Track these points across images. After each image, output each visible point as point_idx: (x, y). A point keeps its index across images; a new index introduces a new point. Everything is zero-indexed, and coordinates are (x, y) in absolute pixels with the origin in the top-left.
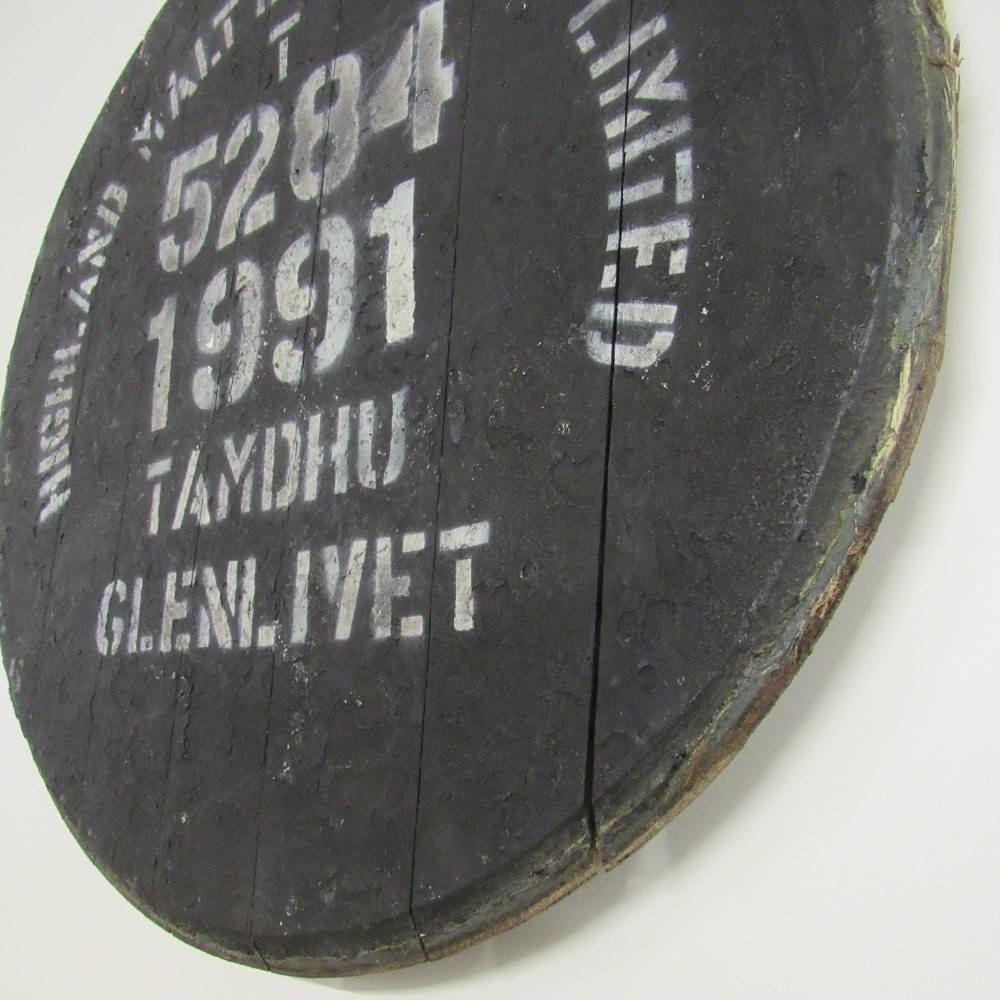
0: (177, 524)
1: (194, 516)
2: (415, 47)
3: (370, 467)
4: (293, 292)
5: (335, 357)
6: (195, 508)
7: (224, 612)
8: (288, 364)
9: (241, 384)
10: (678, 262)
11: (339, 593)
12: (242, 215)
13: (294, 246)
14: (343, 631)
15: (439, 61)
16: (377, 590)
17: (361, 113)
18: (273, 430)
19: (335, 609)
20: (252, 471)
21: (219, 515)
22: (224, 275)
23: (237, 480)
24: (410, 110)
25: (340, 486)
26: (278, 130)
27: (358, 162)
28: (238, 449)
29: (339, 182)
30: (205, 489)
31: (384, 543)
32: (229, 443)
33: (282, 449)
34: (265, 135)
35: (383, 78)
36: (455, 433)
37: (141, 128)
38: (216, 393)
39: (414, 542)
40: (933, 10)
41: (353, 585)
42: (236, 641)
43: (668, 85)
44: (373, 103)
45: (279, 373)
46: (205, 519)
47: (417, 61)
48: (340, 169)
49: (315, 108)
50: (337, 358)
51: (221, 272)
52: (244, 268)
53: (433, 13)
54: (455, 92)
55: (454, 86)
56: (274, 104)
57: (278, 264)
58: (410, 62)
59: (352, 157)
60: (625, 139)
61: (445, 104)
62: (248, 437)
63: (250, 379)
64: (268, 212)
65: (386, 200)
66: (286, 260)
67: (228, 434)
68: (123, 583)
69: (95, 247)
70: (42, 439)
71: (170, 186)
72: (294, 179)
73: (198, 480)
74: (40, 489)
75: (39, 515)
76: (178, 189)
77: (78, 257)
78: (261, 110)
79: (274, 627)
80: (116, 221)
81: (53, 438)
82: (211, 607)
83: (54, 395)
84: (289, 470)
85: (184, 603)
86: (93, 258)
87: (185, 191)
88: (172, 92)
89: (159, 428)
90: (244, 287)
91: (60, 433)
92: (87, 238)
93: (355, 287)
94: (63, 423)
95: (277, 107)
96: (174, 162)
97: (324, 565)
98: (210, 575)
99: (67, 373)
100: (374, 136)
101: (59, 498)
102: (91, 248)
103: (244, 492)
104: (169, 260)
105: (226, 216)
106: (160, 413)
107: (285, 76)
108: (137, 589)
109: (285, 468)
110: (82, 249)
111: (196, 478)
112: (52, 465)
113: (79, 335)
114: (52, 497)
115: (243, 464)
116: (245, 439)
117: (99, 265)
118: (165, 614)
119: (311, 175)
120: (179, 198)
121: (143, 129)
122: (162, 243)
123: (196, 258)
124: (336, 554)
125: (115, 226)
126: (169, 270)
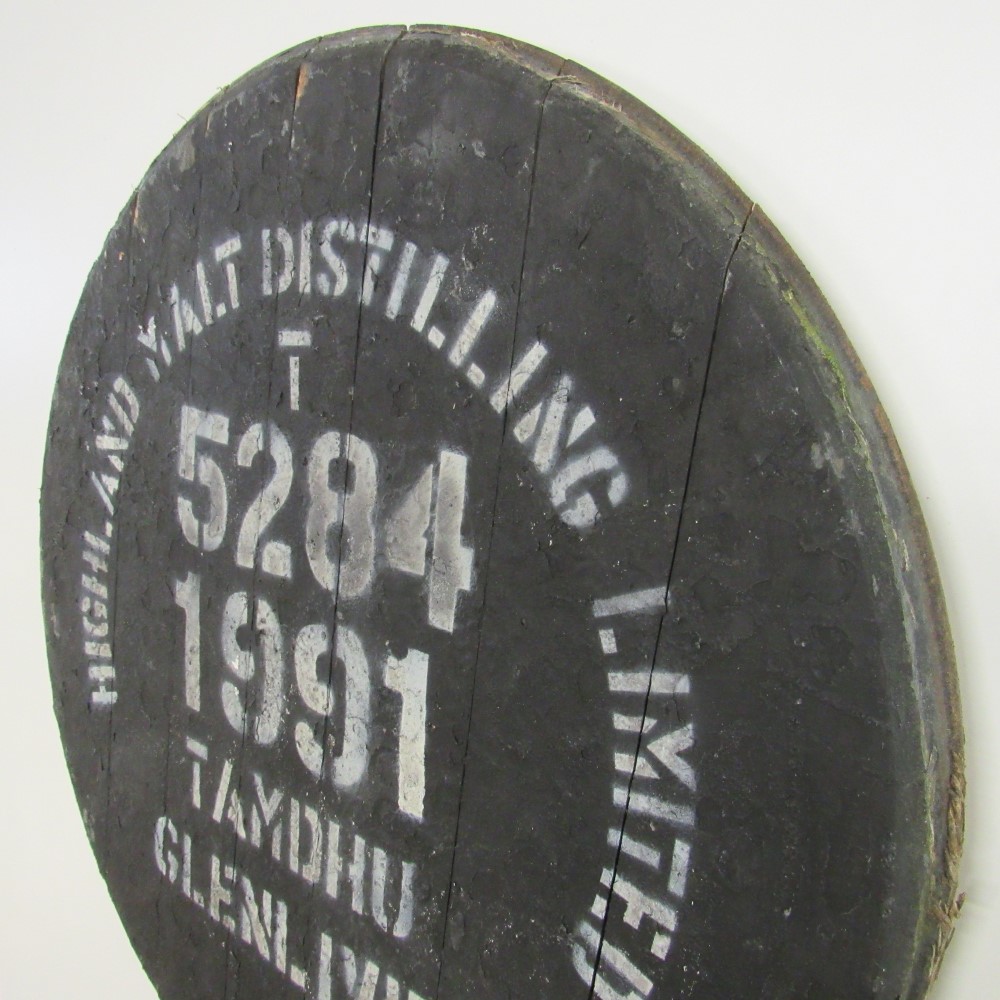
0: (217, 815)
1: (232, 823)
2: (434, 495)
3: (383, 911)
4: (311, 680)
5: (352, 782)
6: (230, 814)
7: (262, 927)
9: (266, 731)
10: (660, 946)
11: (356, 993)
12: (258, 545)
13: (312, 629)
15: (458, 537)
17: (377, 530)
18: (298, 804)
20: (280, 825)
21: (253, 839)
22: (245, 600)
23: (268, 823)
24: (427, 570)
25: (357, 906)
26: (291, 473)
27: (374, 585)
28: (268, 795)
29: (355, 594)
30: (239, 806)
31: (393, 983)
32: (258, 780)
33: (305, 826)
34: (278, 464)
35: (400, 504)
36: (454, 941)
37: (145, 331)
38: (243, 719)
40: (948, 857)
41: (368, 995)
42: (273, 959)
43: (680, 761)
44: (391, 527)
45: (302, 752)
46: (241, 832)
47: (436, 514)
48: (354, 581)
49: (330, 481)
50: (354, 785)
51: (241, 593)
52: (264, 609)
53: (454, 465)
54: (473, 587)
55: (472, 579)
56: (286, 435)
57: (296, 637)
58: (429, 508)
59: (368, 577)
60: (632, 783)
61: (462, 594)
62: (276, 791)
63: (275, 735)
64: (285, 565)
65: (401, 654)
66: (304, 638)
67: (257, 771)
68: (174, 828)
69: (112, 443)
70: (84, 618)
71: (183, 437)
72: (309, 549)
73: (232, 792)
74: (89, 668)
75: (90, 694)
76: (191, 450)
77: (96, 439)
78: (273, 428)
79: (304, 975)
80: (131, 430)
81: (95, 627)
82: (251, 914)
83: (90, 580)
84: (313, 853)
85: (228, 892)
86: (111, 454)
87: (198, 458)
88: (176, 310)
89: (194, 707)
90: (264, 630)
91: (101, 627)
92: (102, 423)
93: (370, 726)
94: (102, 619)
95: (290, 443)
96: (185, 409)
97: (343, 961)
98: (248, 886)
99: (100, 567)
100: (390, 569)
101: (107, 693)
102: (108, 441)
103: (274, 839)
104: (189, 528)
105: (242, 531)
106: (193, 692)
107: (297, 407)
108: (187, 844)
109: (309, 848)
110: (98, 434)
111: (230, 790)
112: (97, 654)
113: (106, 532)
114: (101, 688)
115: (272, 812)
116: (273, 789)
117: (118, 468)
118: (212, 888)
119: (327, 561)
120: (193, 461)
121: (148, 335)
122: (180, 500)
123: (215, 552)
124: (353, 958)
125: (129, 435)
126: (189, 540)
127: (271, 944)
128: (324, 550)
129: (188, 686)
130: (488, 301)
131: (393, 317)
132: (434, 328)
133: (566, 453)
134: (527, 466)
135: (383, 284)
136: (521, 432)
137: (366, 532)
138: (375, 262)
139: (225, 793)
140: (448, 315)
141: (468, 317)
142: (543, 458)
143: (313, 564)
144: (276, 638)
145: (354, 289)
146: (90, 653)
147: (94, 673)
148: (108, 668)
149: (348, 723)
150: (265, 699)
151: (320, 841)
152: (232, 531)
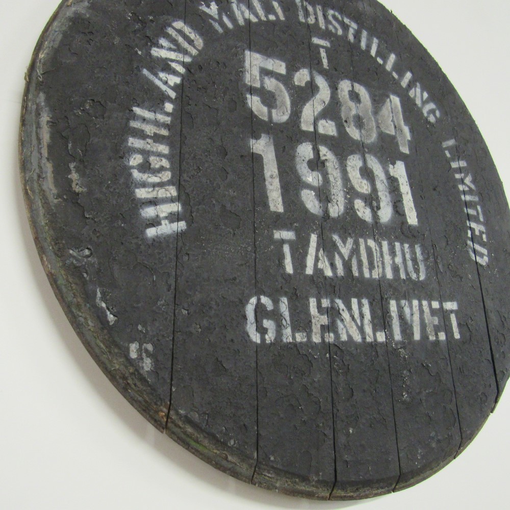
0: (309, 271)
1: (322, 271)
2: (392, 109)
3: (413, 272)
4: (359, 179)
5: (388, 219)
6: (320, 265)
7: (353, 323)
8: (364, 212)
9: (336, 209)
10: (484, 238)
11: (412, 321)
12: (314, 121)
13: (354, 157)
14: (417, 336)
15: (403, 122)
16: (427, 321)
17: (374, 118)
18: (363, 240)
19: (411, 327)
21: (339, 273)
22: (311, 147)
23: (346, 258)
24: (396, 132)
25: (403, 276)
26: (329, 92)
27: (378, 139)
28: (344, 242)
29: (370, 141)
30: (325, 258)
31: (425, 303)
32: (336, 237)
33: (369, 250)
34: (321, 88)
35: (381, 110)
36: (441, 268)
37: (207, 6)
38: (320, 208)
39: (435, 304)
41: (416, 317)
42: (364, 338)
44: (379, 117)
45: (360, 214)
46: (329, 273)
47: (394, 115)
48: (369, 136)
49: (349, 97)
50: (389, 221)
51: (308, 143)
52: (324, 150)
53: (395, 100)
54: (411, 139)
55: (410, 136)
56: (323, 77)
57: (346, 160)
58: (391, 113)
59: (374, 135)
60: (464, 193)
61: (409, 141)
62: (349, 239)
63: (342, 210)
64: (332, 130)
65: (394, 164)
66: (351, 161)
67: (334, 233)
68: (269, 299)
69: (172, 55)
70: (132, 170)
71: (247, 64)
72: (345, 124)
73: (319, 251)
74: (141, 210)
75: (145, 231)
76: (256, 72)
77: (150, 50)
78: (315, 73)
79: (384, 333)
80: (194, 52)
81: (150, 175)
82: (344, 320)
83: (142, 142)
84: (375, 262)
85: (326, 316)
86: (171, 62)
87: (263, 77)
88: (234, 6)
89: (278, 211)
90: (326, 160)
91: (160, 175)
92: (158, 41)
93: (390, 193)
94: (162, 169)
95: (326, 80)
96: (247, 53)
97: (403, 308)
98: (340, 303)
99: (158, 132)
100: (382, 132)
101: (172, 224)
102: (167, 53)
103: (353, 265)
104: (259, 111)
105: (303, 114)
106: (276, 202)
107: (328, 68)
108: (283, 304)
109: (373, 260)
110: (154, 47)
111: (317, 251)
112: (155, 196)
113: (165, 109)
114: (163, 222)
115: (348, 251)
116: (347, 239)
117: (180, 72)
118: (313, 321)
119: (354, 128)
120: (258, 78)
121: (211, 9)
122: (248, 96)
123: (284, 123)
124: (407, 304)
125: (193, 54)
126: (260, 117)
127: (361, 329)
128: (352, 124)
129: (270, 199)
130: (393, 56)
131: (363, 49)
132: (378, 58)
133: (424, 103)
134: (416, 104)
135: (357, 35)
136: (411, 95)
137: (370, 118)
138: (351, 31)
139: (314, 254)
140: (383, 55)
141: (388, 59)
142: (418, 103)
143: (348, 130)
144: (335, 163)
145: (345, 35)
146: (143, 197)
147: (149, 212)
148: (172, 205)
149: (379, 194)
150: (332, 193)
151: (378, 255)
152: (296, 115)
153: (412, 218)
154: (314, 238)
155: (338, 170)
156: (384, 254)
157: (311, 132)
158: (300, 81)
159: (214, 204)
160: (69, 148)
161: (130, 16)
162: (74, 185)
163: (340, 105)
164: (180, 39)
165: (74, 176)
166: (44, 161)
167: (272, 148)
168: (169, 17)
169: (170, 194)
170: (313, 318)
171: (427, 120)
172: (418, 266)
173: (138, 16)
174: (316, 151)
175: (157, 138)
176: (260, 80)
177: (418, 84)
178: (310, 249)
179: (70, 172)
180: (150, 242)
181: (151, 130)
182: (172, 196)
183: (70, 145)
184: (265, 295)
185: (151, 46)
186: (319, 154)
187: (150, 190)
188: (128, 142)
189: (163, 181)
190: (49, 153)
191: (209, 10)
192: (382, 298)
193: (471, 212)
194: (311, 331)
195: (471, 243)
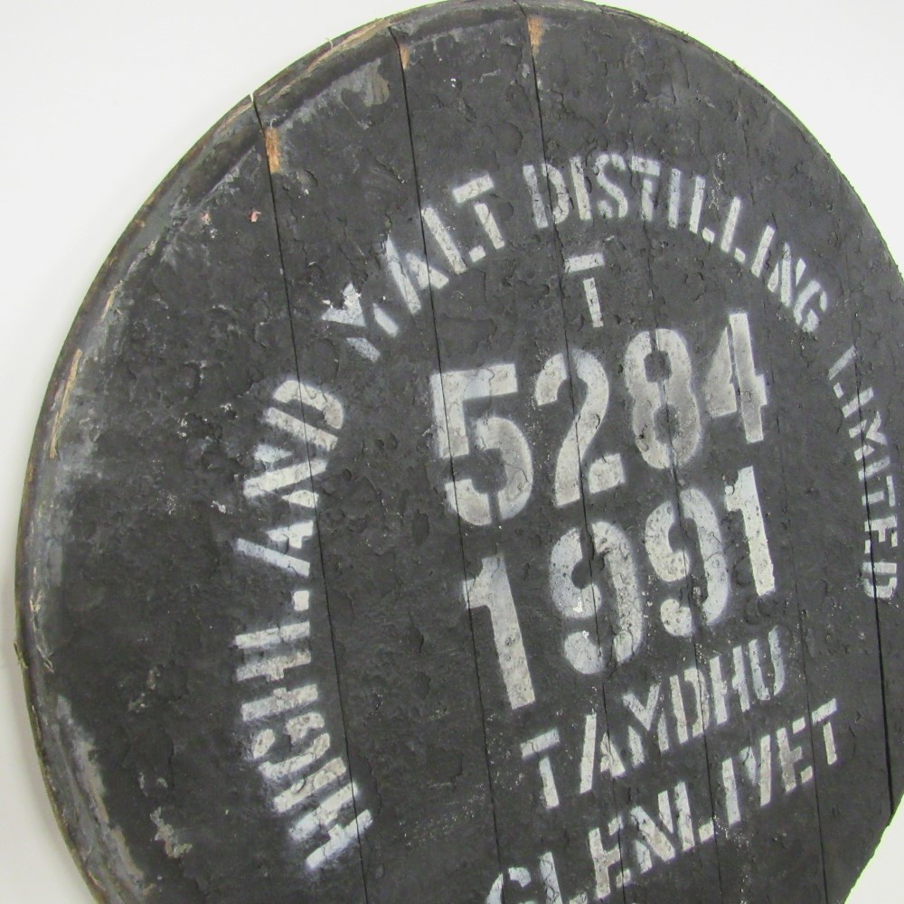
0: (586, 785)
1: (608, 773)
2: (732, 349)
3: (763, 687)
4: (668, 556)
5: (721, 610)
6: (604, 766)
7: (661, 835)
8: (677, 619)
9: (626, 645)
10: (895, 540)
11: (758, 777)
12: (581, 472)
13: (658, 512)
14: (765, 798)
15: (753, 370)
16: (783, 764)
17: (697, 396)
18: (676, 677)
19: (758, 787)
20: (663, 716)
21: (635, 761)
22: (577, 537)
23: (648, 727)
24: (739, 404)
25: (745, 705)
27: (704, 441)
28: (644, 700)
29: (689, 457)
30: (612, 746)
31: (781, 733)
32: (629, 699)
33: (688, 692)
34: (589, 384)
35: (710, 367)
37: (338, 305)
38: (599, 655)
39: (799, 725)
41: (766, 767)
42: (679, 849)
43: (879, 434)
44: (707, 389)
45: (669, 629)
46: (619, 770)
47: (736, 362)
48: (687, 446)
49: (647, 374)
50: (723, 612)
51: (570, 532)
52: (601, 530)
53: (739, 322)
54: (769, 400)
55: (767, 394)
56: (594, 353)
57: (644, 529)
58: (730, 360)
59: (697, 437)
60: (865, 462)
61: (764, 409)
62: (651, 688)
63: (639, 637)
64: (616, 473)
65: (733, 479)
66: (652, 525)
67: (626, 691)
68: (522, 869)
69: (286, 477)
70: (260, 768)
71: (438, 412)
72: (640, 444)
73: (601, 740)
74: (291, 830)
75: (304, 863)
76: (457, 420)
77: (242, 488)
78: (576, 353)
79: (711, 823)
80: (327, 441)
81: (294, 759)
82: (647, 837)
83: (266, 702)
84: (698, 706)
85: (617, 849)
86: (288, 494)
87: (473, 424)
88: (394, 268)
89: (525, 704)
90: (606, 549)
91: (311, 749)
92: (253, 458)
93: (725, 552)
94: (313, 734)
95: (599, 359)
96: (436, 379)
97: (744, 763)
98: (639, 813)
99: (291, 665)
100: (712, 420)
101: (348, 827)
102: (275, 477)
103: (660, 735)
104: (473, 510)
105: (559, 469)
106: (520, 688)
107: (601, 324)
108: (546, 863)
109: (695, 705)
110: (249, 477)
111: (598, 740)
112: (310, 794)
113: (296, 608)
114: (331, 833)
115: (651, 713)
116: (648, 691)
117: (309, 506)
118: (597, 867)
119: (659, 444)
120: (463, 432)
121: (346, 308)
122: (449, 486)
123: (521, 512)
124: (751, 753)
125: (328, 449)
126: (476, 524)
127: (675, 838)
128: (654, 435)
129: (510, 689)
130: (736, 204)
131: (674, 226)
132: (706, 229)
133: (796, 290)
134: (781, 305)
135: (660, 200)
136: (771, 287)
137: (690, 401)
138: (648, 186)
139: (592, 751)
140: (713, 218)
141: (727, 217)
142: (786, 298)
143: (646, 456)
144: (622, 547)
145: (635, 210)
146: (289, 806)
147: (304, 827)
148: (341, 792)
149: (707, 565)
150: (620, 614)
151: (703, 688)
152: (545, 476)
153: (765, 581)
154: (591, 721)
155: (630, 560)
156: (713, 682)
157: (577, 503)
158: (547, 392)
159: (413, 753)
160: (142, 786)
161: (183, 429)
162: (168, 850)
163: (629, 403)
164: (297, 427)
165: (165, 832)
166: (106, 831)
167: (505, 581)
168: (264, 382)
169: (335, 774)
170: (595, 863)
171: (801, 331)
172: (773, 671)
173: (201, 418)
174: (587, 540)
175: (293, 678)
176: (467, 435)
177: (787, 247)
178: (585, 746)
179: (154, 829)
180: (317, 878)
181: (278, 669)
182: (338, 777)
183: (142, 780)
184: (516, 865)
185: (242, 479)
186: (592, 544)
187: (299, 786)
188: (242, 716)
189: (318, 757)
190: (111, 813)
191: (343, 312)
192: (709, 766)
193: (875, 498)
194: (594, 883)
195: (870, 564)
